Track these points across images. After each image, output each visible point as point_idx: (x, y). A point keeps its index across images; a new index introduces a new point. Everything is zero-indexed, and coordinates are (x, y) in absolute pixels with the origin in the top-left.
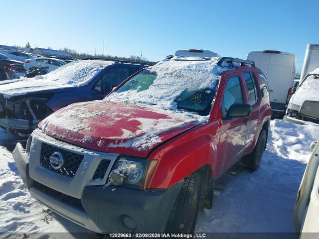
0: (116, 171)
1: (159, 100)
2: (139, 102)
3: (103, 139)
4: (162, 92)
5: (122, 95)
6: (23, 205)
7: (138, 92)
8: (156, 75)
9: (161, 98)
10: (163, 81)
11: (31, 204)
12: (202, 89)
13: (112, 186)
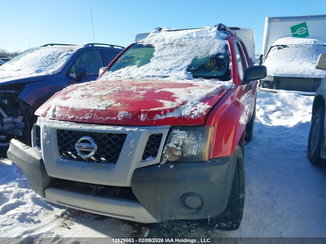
0: (171, 145)
1: (170, 72)
2: (147, 77)
3: (144, 112)
4: (169, 64)
5: (120, 72)
6: (29, 215)
7: (138, 67)
8: (153, 47)
9: (171, 69)
10: (165, 52)
11: (38, 213)
12: (213, 55)
13: (168, 162)
